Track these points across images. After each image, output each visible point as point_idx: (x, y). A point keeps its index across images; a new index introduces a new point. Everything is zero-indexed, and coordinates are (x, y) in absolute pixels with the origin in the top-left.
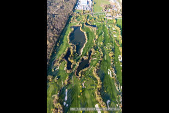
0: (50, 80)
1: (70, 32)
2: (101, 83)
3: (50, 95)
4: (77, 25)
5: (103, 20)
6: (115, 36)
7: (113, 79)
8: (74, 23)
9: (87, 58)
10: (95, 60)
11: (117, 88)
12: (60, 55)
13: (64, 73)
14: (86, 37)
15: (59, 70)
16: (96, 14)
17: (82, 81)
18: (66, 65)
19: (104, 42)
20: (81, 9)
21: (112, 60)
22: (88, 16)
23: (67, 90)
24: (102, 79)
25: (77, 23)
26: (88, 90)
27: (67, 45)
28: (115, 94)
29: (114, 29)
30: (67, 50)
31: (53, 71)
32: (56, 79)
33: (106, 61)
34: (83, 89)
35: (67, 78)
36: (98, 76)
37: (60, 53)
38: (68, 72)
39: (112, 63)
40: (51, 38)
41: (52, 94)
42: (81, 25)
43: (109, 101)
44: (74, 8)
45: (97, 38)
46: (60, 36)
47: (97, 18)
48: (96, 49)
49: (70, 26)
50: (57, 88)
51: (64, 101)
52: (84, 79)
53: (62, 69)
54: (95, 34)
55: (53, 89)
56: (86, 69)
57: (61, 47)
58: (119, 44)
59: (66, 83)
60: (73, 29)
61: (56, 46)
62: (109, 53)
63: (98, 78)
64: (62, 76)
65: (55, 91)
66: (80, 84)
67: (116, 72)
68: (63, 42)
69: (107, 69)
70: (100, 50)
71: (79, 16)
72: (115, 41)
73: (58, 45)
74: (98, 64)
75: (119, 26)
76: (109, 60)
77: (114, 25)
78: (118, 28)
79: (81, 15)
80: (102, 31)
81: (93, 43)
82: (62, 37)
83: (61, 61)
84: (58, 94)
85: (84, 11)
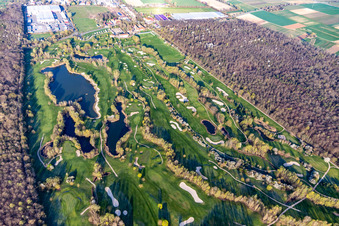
0: (58, 187)
1: (46, 82)
2: (171, 145)
3: (74, 214)
4: (56, 63)
5: (110, 41)
6: (152, 65)
7: (186, 133)
8: (43, 61)
10: (135, 115)
11: (200, 143)
12: (49, 134)
13: (81, 163)
14: (91, 80)
15: (66, 163)
16: (90, 35)
17: (131, 159)
18: (78, 146)
19: (135, 78)
20: (45, 31)
21: (167, 105)
22: (72, 41)
23: (107, 189)
24: (168, 139)
25: (53, 60)
26: (152, 168)
27: (54, 109)
28: (203, 153)
29: (142, 53)
30: (60, 116)
31: (52, 167)
32: (69, 180)
33: (158, 109)
34: (140, 171)
35: (96, 167)
36: (159, 137)
37: (45, 129)
38: (91, 155)
39: (171, 110)
41: (78, 211)
42: (66, 62)
43: (198, 168)
44: (25, 31)
45: (116, 74)
46: (25, 95)
47: (95, 41)
48: (127, 95)
49: (35, 70)
50: (83, 196)
51: (115, 209)
52: (134, 155)
53: (69, 157)
54: (109, 69)
55: (76, 200)
56: (127, 135)
57: (39, 118)
58: (165, 75)
59: (99, 176)
60: (50, 74)
61: (26, 119)
62: (156, 95)
63: (160, 141)
64: (79, 171)
65: (80, 201)
66: (130, 164)
67: (185, 120)
68: (40, 106)
69: (168, 122)
70: (136, 95)
71: (49, 44)
72: (157, 73)
73: (30, 115)
74: (146, 118)
75: (150, 46)
76: (162, 107)
77: (138, 46)
78: (150, 50)
79: (52, 43)
80: (119, 61)
81: (114, 89)
82: (31, 96)
83: (60, 143)
84: (93, 201)
85: (54, 33)
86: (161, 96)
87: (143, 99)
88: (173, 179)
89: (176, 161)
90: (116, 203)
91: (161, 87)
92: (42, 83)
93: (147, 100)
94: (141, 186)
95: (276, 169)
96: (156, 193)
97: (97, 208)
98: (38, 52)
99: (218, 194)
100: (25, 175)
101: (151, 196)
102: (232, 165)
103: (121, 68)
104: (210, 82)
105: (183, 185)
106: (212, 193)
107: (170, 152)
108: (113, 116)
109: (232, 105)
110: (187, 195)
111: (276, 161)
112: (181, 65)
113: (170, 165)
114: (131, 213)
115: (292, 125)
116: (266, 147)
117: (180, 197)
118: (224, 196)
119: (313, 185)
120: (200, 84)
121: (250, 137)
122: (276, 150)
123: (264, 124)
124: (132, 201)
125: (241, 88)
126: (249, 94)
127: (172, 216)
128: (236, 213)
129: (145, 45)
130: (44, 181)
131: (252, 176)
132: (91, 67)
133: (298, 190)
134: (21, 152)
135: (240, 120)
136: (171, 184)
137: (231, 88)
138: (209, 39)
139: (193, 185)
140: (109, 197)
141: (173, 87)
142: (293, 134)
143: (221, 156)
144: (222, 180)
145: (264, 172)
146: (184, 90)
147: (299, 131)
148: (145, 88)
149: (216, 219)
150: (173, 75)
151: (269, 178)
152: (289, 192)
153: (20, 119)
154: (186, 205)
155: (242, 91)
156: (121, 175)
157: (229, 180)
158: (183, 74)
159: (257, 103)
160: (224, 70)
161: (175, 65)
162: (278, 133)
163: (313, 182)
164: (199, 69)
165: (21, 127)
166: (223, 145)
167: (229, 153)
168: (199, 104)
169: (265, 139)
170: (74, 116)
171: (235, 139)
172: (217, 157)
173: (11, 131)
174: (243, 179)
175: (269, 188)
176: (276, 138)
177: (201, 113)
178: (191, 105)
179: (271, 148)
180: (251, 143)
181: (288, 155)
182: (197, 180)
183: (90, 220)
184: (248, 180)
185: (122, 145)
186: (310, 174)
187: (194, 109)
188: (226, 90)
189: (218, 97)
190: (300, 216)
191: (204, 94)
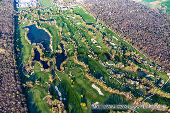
0: (31, 86)
1: (26, 33)
2: (88, 66)
3: (40, 100)
4: (30, 24)
5: (58, 12)
6: (79, 24)
7: (96, 60)
8: (24, 23)
9: (61, 52)
10: (70, 51)
11: (103, 65)
12: (27, 60)
13: (43, 74)
14: (48, 32)
15: (35, 74)
16: (48, 9)
17: (68, 73)
18: (41, 66)
19: (70, 31)
20: (25, 7)
21: (87, 45)
22: (39, 12)
23: (56, 88)
24: (87, 63)
25: (29, 22)
26: (78, 78)
27: (30, 47)
28: (104, 70)
29: (74, 18)
30: (32, 51)
31: (29, 76)
32: (37, 83)
33: (82, 48)
34: (72, 79)
35: (50, 76)
36: (82, 62)
37: (25, 57)
38: (48, 70)
39: (88, 48)
40: (5, 45)
41: (41, 98)
42: (35, 23)
43: (101, 78)
44: (15, 7)
45: (61, 29)
46: (15, 40)
47: (50, 12)
48: (66, 40)
49: (20, 27)
50: (44, 90)
52: (69, 71)
53: (37, 71)
54: (57, 27)
55: (40, 93)
56: (66, 61)
57: (22, 52)
58: (85, 30)
59: (52, 81)
60: (28, 29)
61: (16, 52)
62: (81, 40)
63: (82, 64)
64: (42, 78)
65: (42, 93)
66: (67, 76)
67: (95, 53)
68: (23, 46)
69: (87, 54)
70: (71, 40)
71: (27, 14)
72: (82, 29)
73: (18, 50)
74: (75, 52)
75: (78, 14)
76: (84, 46)
77: (72, 15)
78: (78, 17)
79: (29, 13)
80: (62, 22)
81: (60, 37)
82: (18, 41)
83: (33, 64)
84: (49, 94)
85: (30, 8)
86: (83, 41)
87: (75, 42)
88: (88, 83)
89: (90, 74)
90: (60, 94)
91: (83, 36)
92: (24, 34)
94: (72, 86)
95: (142, 79)
96: (80, 90)
97: (51, 97)
98: (21, 18)
99: (111, 91)
100: (16, 80)
101: (78, 91)
102: (119, 76)
103: (63, 26)
104: (109, 33)
105: (93, 86)
106: (108, 90)
107: (87, 70)
108: (59, 51)
109: (120, 46)
110: (95, 91)
111: (142, 75)
112: (94, 25)
113: (87, 76)
114: (67, 99)
115: (151, 56)
116: (137, 68)
117: (92, 92)
118: (114, 92)
119: (161, 87)
120: (104, 34)
121: (129, 62)
122: (142, 69)
123: (136, 55)
124: (68, 94)
125: (125, 37)
126: (129, 39)
127: (88, 102)
128: (120, 101)
129: (76, 14)
130: (25, 83)
131: (129, 82)
132: (48, 25)
133: (153, 89)
134: (14, 69)
135: (124, 53)
136: (88, 85)
137: (120, 36)
138: (109, 10)
139: (99, 86)
140: (56, 92)
141: (90, 37)
142: (151, 61)
143: (113, 72)
144: (114, 84)
145: (135, 80)
146: (95, 38)
147: (155, 59)
148: (75, 37)
150: (90, 30)
151: (137, 83)
152: (148, 90)
153: (13, 53)
154: (95, 96)
156: (63, 80)
157: (117, 84)
158: (95, 29)
159: (133, 44)
160: (117, 27)
161: (91, 24)
162: (144, 60)
163: (161, 85)
164: (103, 26)
165: (13, 56)
166: (115, 66)
167: (118, 70)
168: (103, 45)
169: (137, 63)
170: (40, 51)
171: (121, 63)
172: (111, 72)
173: (9, 59)
174: (124, 84)
175: (138, 88)
176: (142, 63)
177: (104, 49)
178: (99, 45)
179: (139, 68)
180: (129, 65)
181: (148, 71)
182: (101, 84)
183: (47, 102)
184: (127, 84)
185: (63, 66)
186: (159, 81)
187: (100, 48)
188: (117, 37)
189: (113, 41)
190: (153, 103)
191: (106, 40)
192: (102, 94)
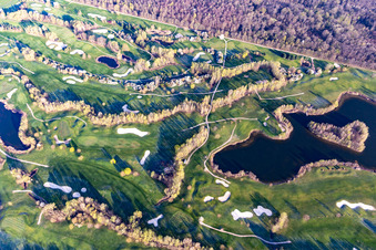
2: (82, 102)
3: (31, 229)
7: (90, 81)
11: (111, 83)
17: (50, 142)
21: (45, 62)
23: (47, 185)
24: (75, 98)
26: (79, 136)
28: (120, 91)
33: (38, 73)
34: (69, 146)
35: (15, 174)
36: (63, 102)
41: (32, 224)
43: (125, 107)
50: (24, 208)
51: (70, 194)
52: (49, 136)
55: (21, 218)
56: (24, 121)
58: (14, 27)
59: (27, 179)
62: (22, 57)
63: (68, 105)
65: (26, 215)
66: (53, 147)
67: (78, 68)
69: (61, 80)
74: (32, 90)
76: (41, 68)
84: (42, 204)
86: (30, 56)
87: (10, 70)
88: (107, 131)
89: (100, 114)
90: (67, 189)
91: (20, 45)
93: (16, 70)
94: (81, 158)
95: (189, 67)
96: (101, 154)
97: (52, 206)
99: (156, 117)
101: (98, 159)
102: (152, 86)
104: (76, 11)
105: (121, 131)
106: (150, 120)
107: (87, 109)
109: (117, 27)
110: (130, 137)
111: (186, 61)
112: (26, 5)
113: (96, 121)
114: (89, 186)
115: (181, 19)
116: (171, 53)
117: (126, 142)
118: (162, 116)
119: (222, 64)
120: (66, 18)
121: (153, 51)
122: (180, 50)
123: (157, 31)
124: (82, 176)
125: (115, 3)
126: (125, 6)
127: (130, 162)
128: (179, 123)
131: (175, 85)
133: (214, 74)
135: (135, 39)
136: (109, 136)
137: (103, 7)
139: (131, 125)
140: (55, 190)
141: (36, 38)
142: (186, 28)
143: (138, 83)
144: (152, 104)
145: (181, 76)
146: (53, 35)
147: (190, 22)
149: (167, 138)
150: (24, 23)
151: (188, 79)
152: (208, 80)
154: (135, 145)
155: (117, 6)
156: (51, 162)
157: (157, 101)
158: (37, 16)
159: (139, 12)
161: (17, 8)
162: (174, 34)
163: (221, 61)
164: (52, 1)
166: (133, 72)
167: (143, 77)
168: (81, 43)
169: (166, 45)
171: (141, 61)
172: (135, 87)
174: (168, 92)
175: (193, 86)
176: (175, 39)
177: (90, 52)
178: (73, 48)
179: (175, 51)
180: (157, 56)
181: (192, 49)
182: (131, 118)
183: (53, 221)
184: (173, 90)
185: (27, 134)
186: (216, 56)
187: (80, 52)
188: (100, 12)
189: (96, 25)
190: (225, 94)
191: (80, 29)
192: (145, 133)
